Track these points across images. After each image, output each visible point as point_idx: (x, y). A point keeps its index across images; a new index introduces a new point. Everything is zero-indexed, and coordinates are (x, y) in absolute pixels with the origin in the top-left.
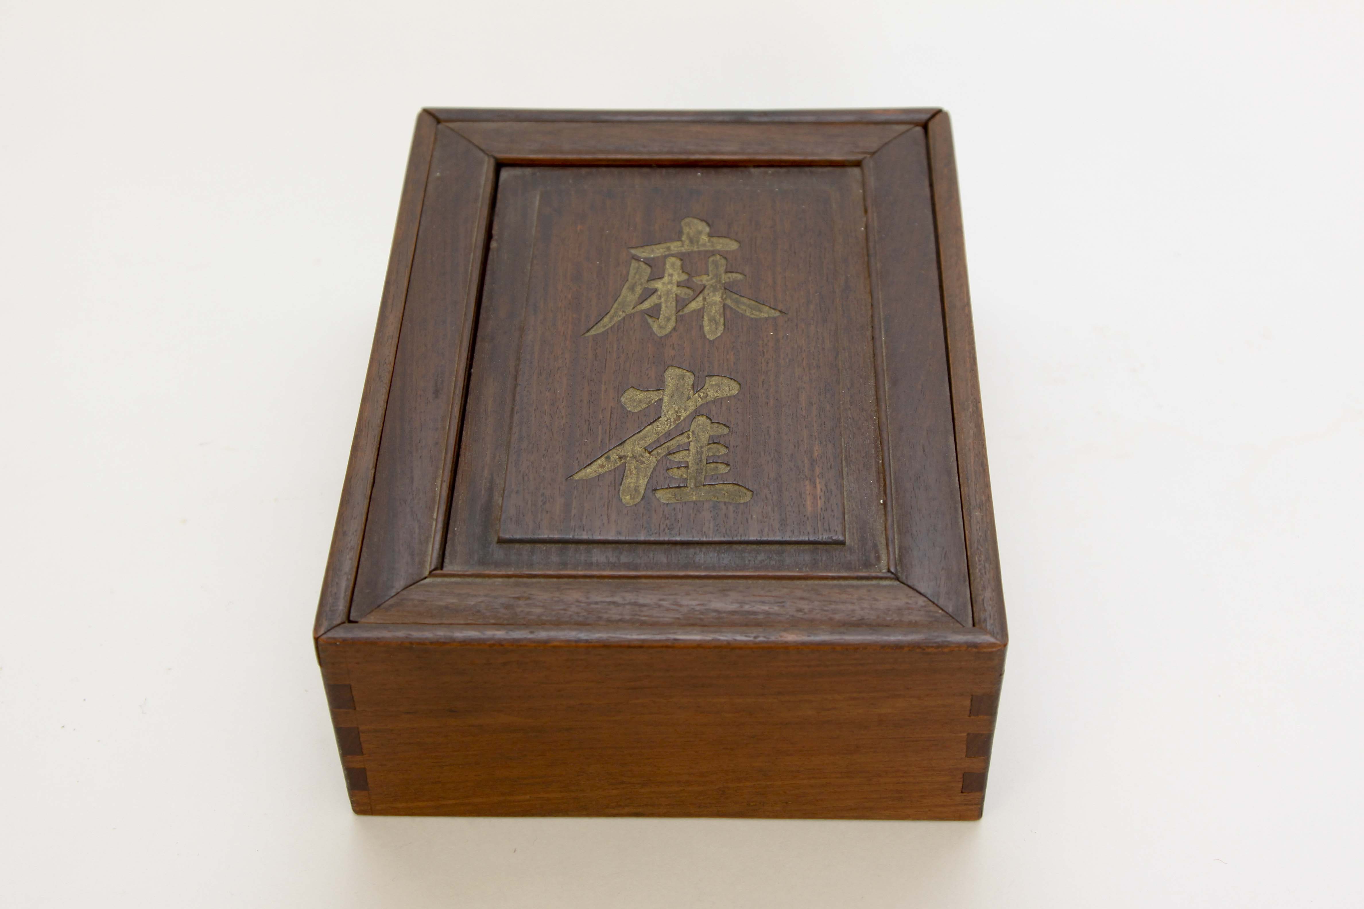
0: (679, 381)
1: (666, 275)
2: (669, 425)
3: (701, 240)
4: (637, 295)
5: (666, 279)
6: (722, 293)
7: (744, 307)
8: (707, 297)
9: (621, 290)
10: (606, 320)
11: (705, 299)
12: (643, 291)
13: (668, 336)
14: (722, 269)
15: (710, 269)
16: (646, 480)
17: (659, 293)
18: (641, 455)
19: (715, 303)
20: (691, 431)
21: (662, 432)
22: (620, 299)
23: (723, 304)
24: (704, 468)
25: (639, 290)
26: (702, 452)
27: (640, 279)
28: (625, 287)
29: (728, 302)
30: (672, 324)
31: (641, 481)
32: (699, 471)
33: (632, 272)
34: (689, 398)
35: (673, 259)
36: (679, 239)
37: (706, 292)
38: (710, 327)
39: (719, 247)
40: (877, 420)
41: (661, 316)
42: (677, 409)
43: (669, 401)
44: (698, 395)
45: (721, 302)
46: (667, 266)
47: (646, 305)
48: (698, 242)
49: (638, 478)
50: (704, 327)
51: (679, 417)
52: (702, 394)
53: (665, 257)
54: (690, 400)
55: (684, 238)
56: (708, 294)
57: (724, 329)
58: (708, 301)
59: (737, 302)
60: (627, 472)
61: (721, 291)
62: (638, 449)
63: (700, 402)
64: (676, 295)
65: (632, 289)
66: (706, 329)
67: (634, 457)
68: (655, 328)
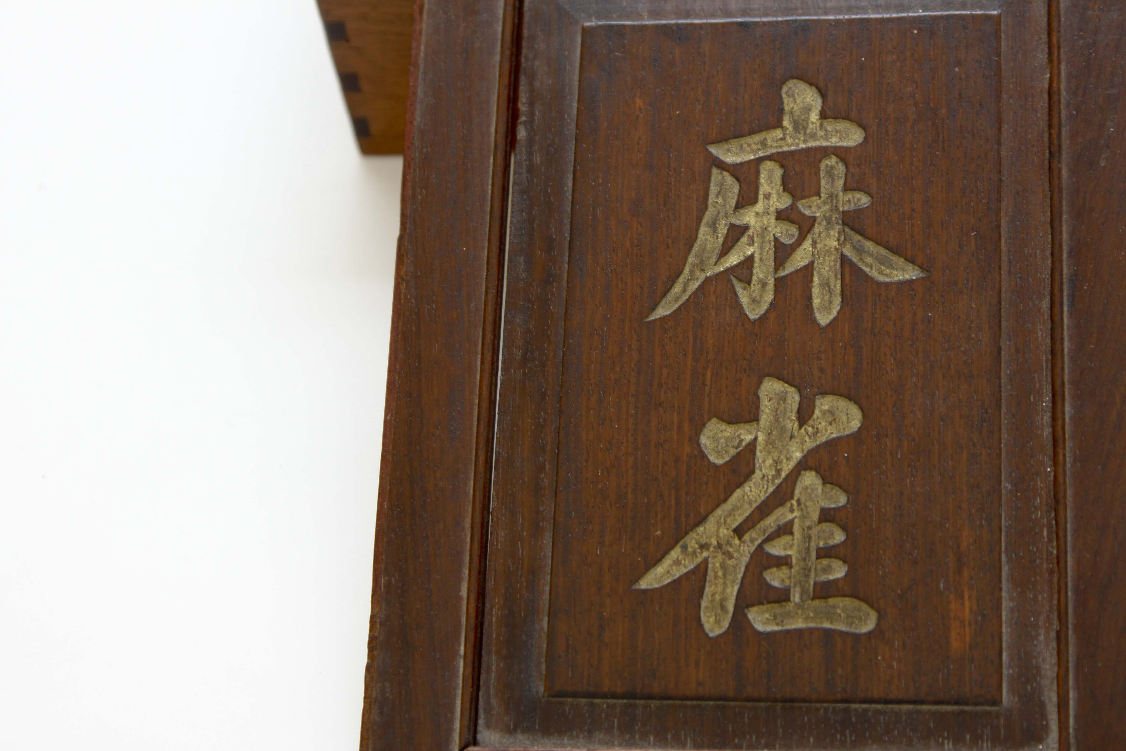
0: (779, 404)
1: (761, 197)
2: (765, 486)
3: (811, 126)
4: (721, 240)
5: (759, 207)
6: (839, 233)
7: (869, 260)
8: (818, 241)
9: (697, 229)
10: (677, 288)
11: (814, 243)
12: (728, 230)
13: (763, 318)
14: (840, 183)
15: (823, 182)
16: (736, 588)
17: (750, 232)
18: (728, 543)
19: (829, 252)
20: (796, 498)
21: (756, 501)
22: (696, 248)
23: (840, 254)
24: (814, 567)
25: (723, 230)
26: (810, 537)
27: (725, 206)
28: (704, 221)
29: (847, 251)
30: (769, 297)
31: (729, 590)
32: (806, 572)
33: (713, 189)
34: (792, 437)
35: (768, 165)
36: (779, 125)
37: (817, 229)
38: (822, 299)
39: (834, 141)
40: (1053, 474)
41: (754, 278)
42: (776, 458)
43: (767, 442)
44: (805, 430)
45: (836, 249)
46: (762, 181)
47: (733, 259)
48: (805, 128)
49: (725, 585)
50: (814, 298)
51: (779, 472)
52: (810, 429)
53: (761, 160)
54: (793, 440)
55: (786, 123)
56: (820, 234)
57: (842, 301)
58: (819, 246)
59: (859, 250)
60: (710, 573)
61: (838, 227)
62: (724, 532)
63: (810, 444)
64: (774, 235)
65: (713, 226)
66: (816, 302)
67: (719, 546)
68: (744, 300)
